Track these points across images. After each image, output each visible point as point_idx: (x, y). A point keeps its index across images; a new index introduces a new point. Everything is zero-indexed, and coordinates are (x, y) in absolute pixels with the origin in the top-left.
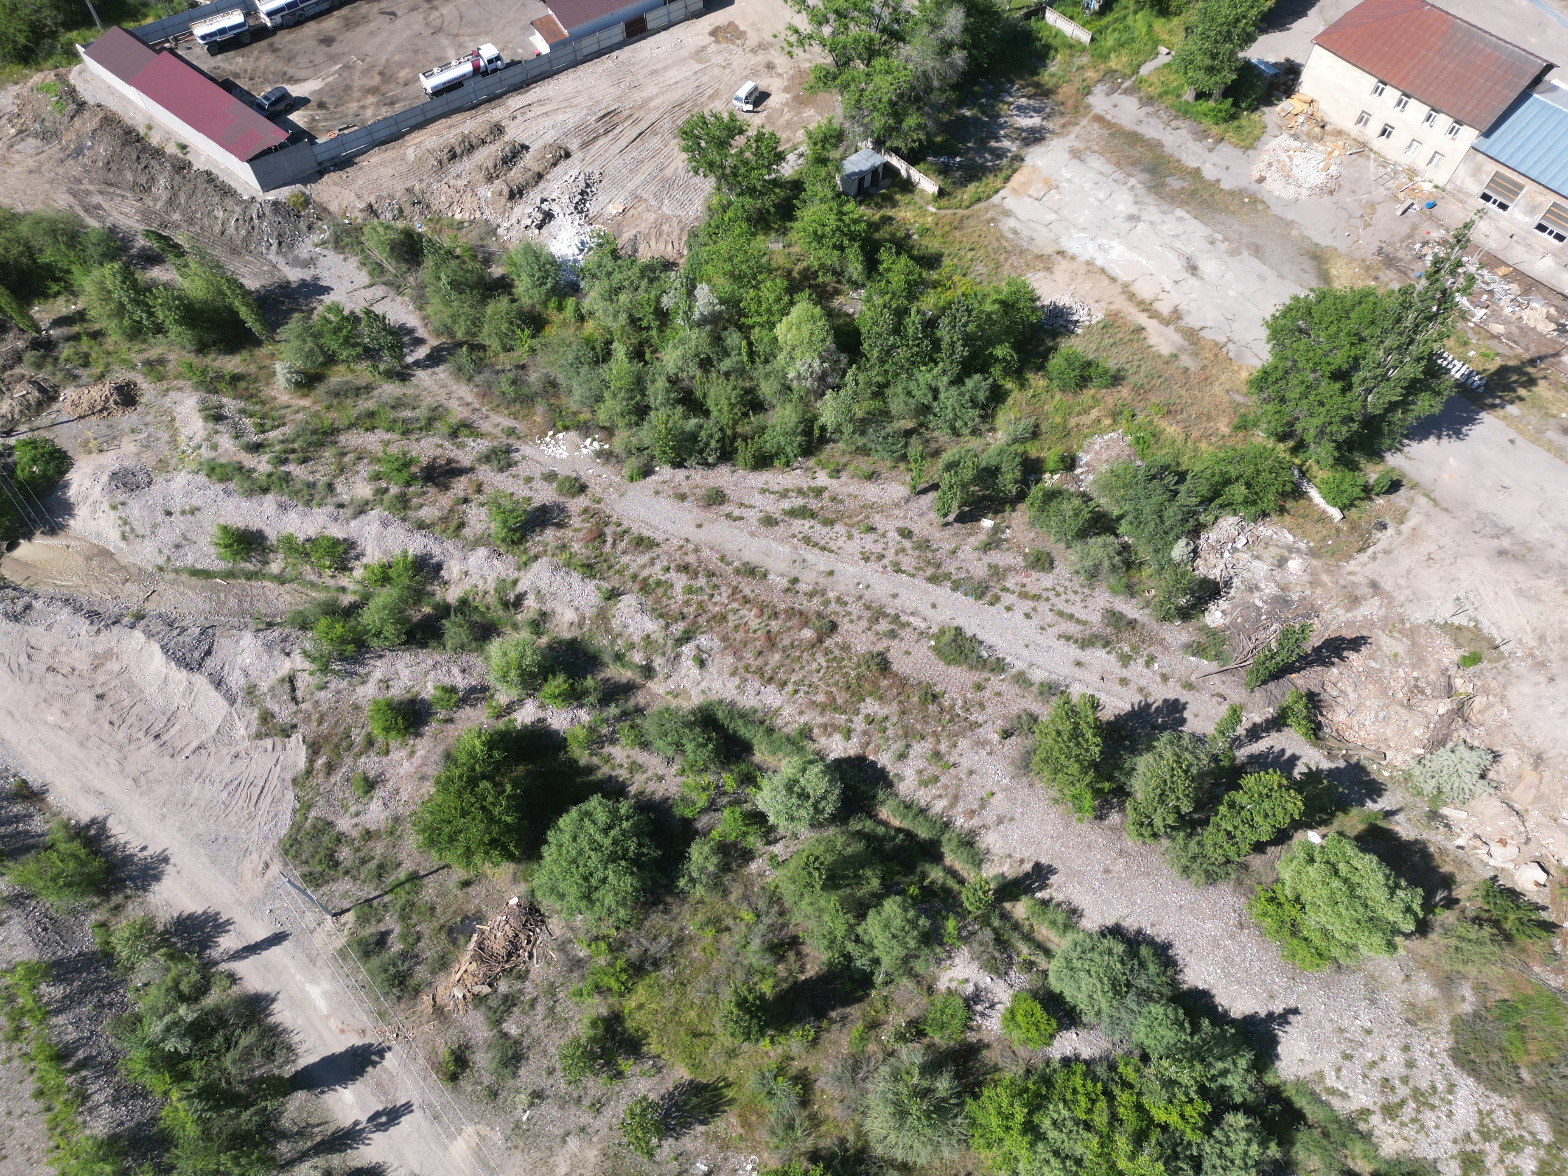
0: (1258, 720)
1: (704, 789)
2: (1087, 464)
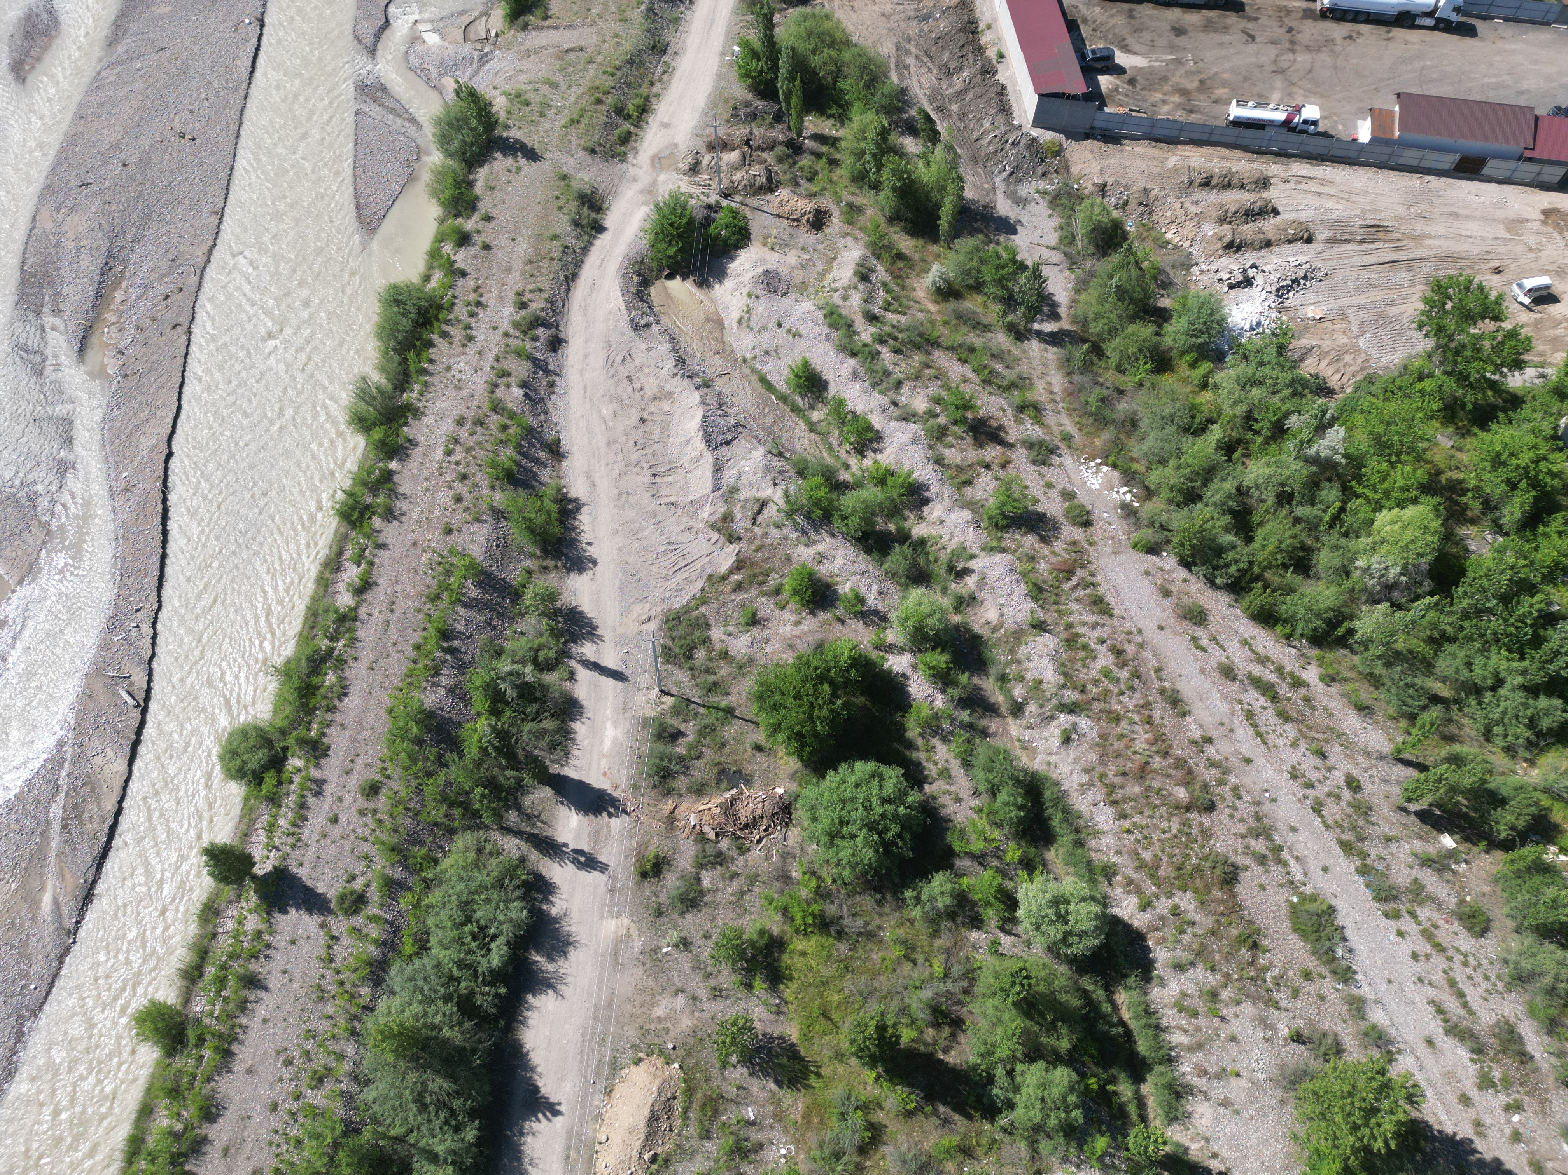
1: (985, 839)
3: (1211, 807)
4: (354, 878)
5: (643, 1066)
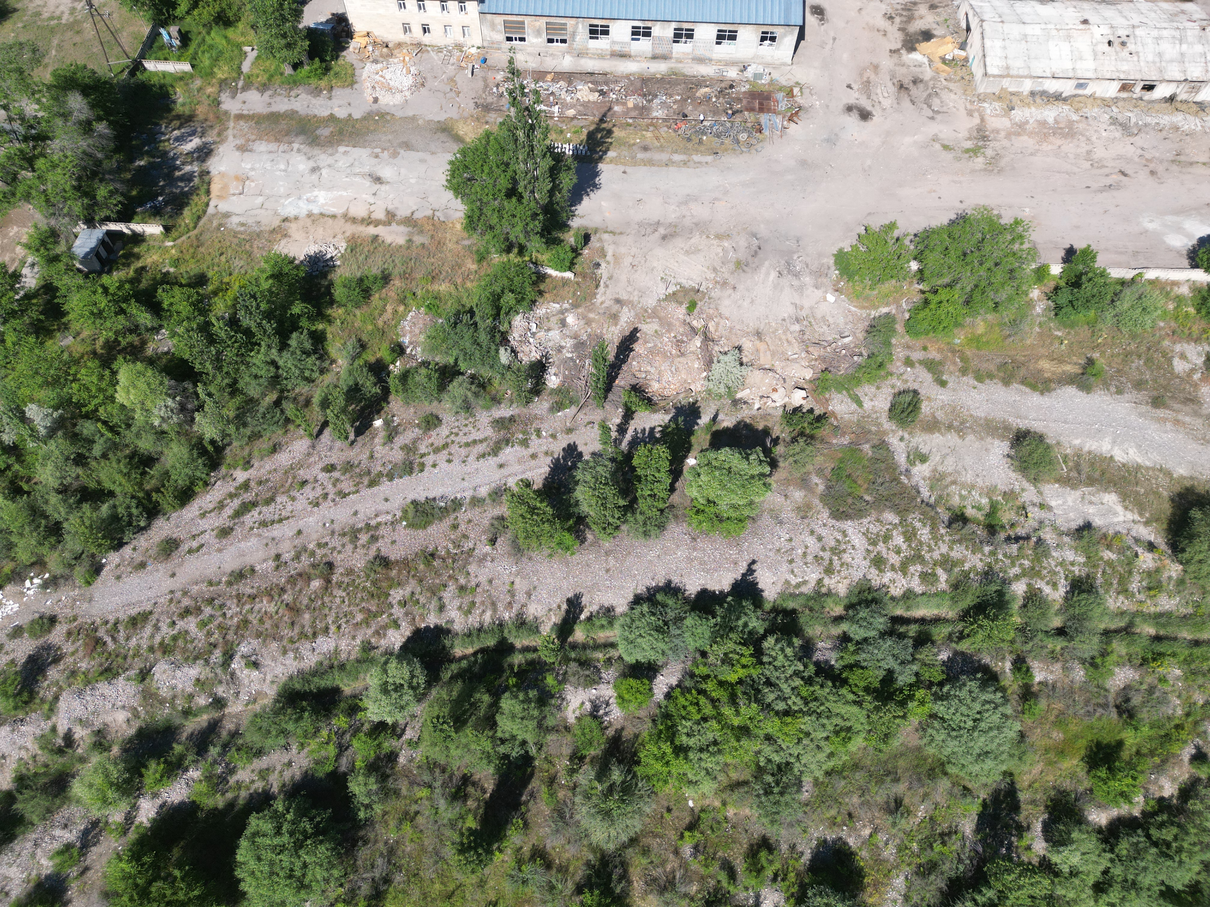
0: (618, 421)
1: (327, 743)
2: (411, 343)
3: (330, 565)
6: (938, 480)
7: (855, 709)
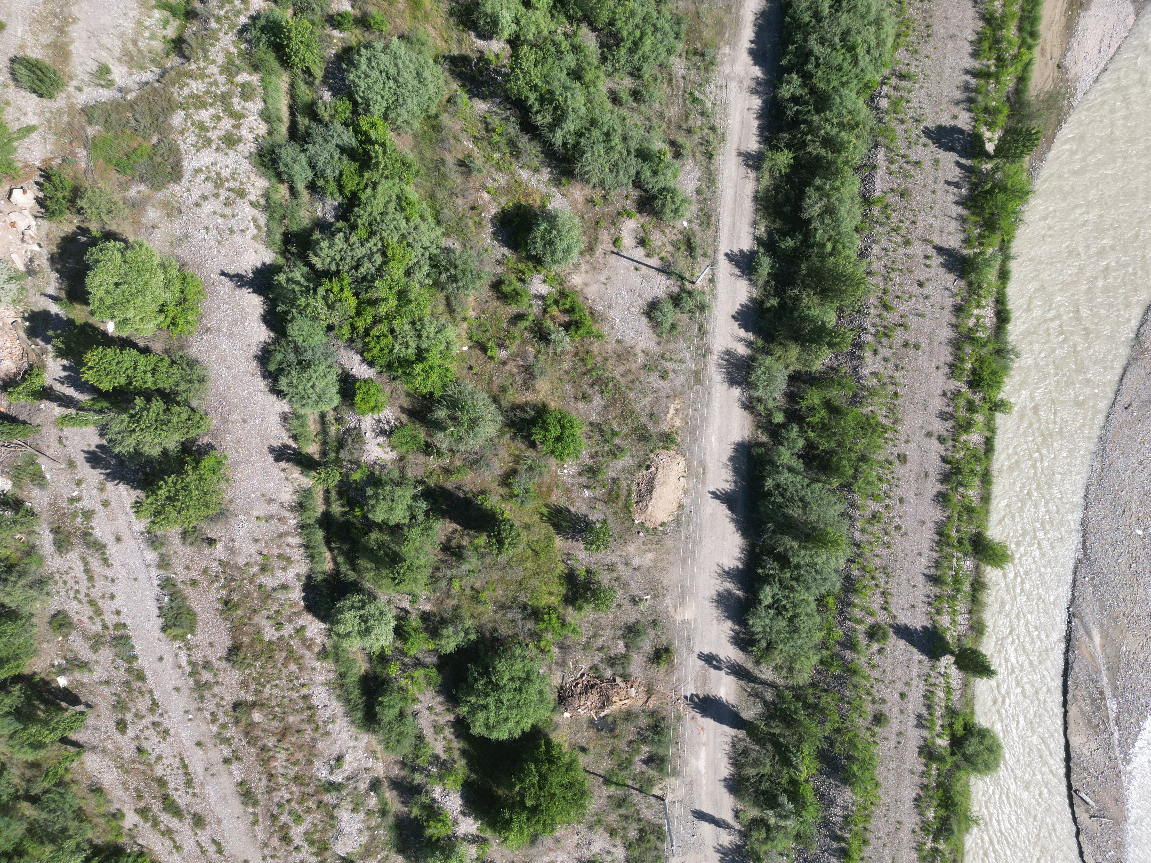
0: (55, 406)
1: (413, 678)
3: (236, 706)
4: (880, 651)
5: (659, 521)
6: (132, 59)
7: (380, 189)
